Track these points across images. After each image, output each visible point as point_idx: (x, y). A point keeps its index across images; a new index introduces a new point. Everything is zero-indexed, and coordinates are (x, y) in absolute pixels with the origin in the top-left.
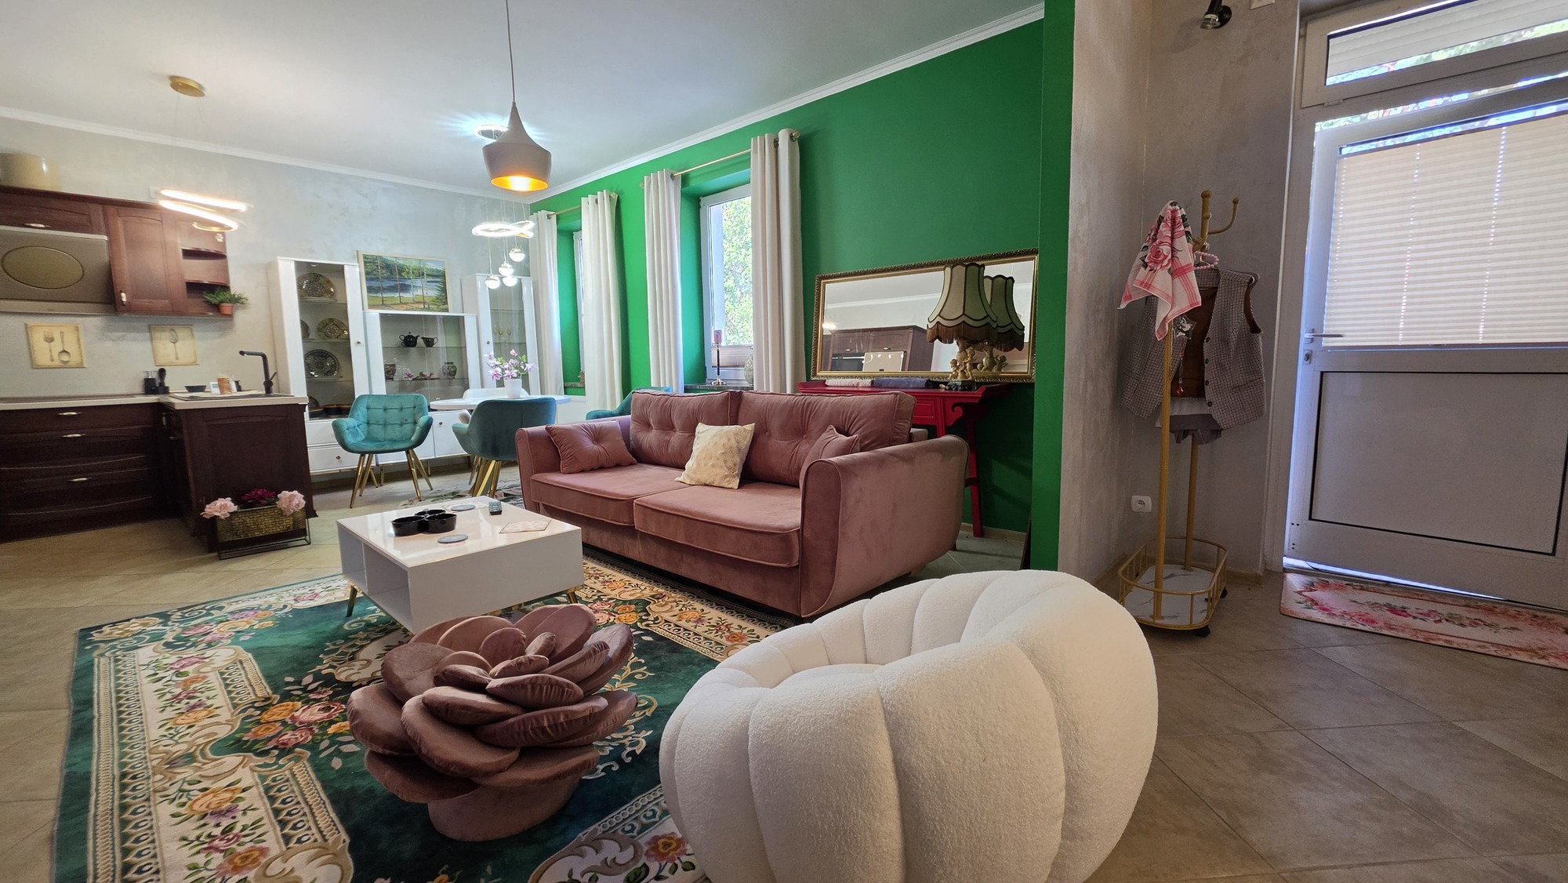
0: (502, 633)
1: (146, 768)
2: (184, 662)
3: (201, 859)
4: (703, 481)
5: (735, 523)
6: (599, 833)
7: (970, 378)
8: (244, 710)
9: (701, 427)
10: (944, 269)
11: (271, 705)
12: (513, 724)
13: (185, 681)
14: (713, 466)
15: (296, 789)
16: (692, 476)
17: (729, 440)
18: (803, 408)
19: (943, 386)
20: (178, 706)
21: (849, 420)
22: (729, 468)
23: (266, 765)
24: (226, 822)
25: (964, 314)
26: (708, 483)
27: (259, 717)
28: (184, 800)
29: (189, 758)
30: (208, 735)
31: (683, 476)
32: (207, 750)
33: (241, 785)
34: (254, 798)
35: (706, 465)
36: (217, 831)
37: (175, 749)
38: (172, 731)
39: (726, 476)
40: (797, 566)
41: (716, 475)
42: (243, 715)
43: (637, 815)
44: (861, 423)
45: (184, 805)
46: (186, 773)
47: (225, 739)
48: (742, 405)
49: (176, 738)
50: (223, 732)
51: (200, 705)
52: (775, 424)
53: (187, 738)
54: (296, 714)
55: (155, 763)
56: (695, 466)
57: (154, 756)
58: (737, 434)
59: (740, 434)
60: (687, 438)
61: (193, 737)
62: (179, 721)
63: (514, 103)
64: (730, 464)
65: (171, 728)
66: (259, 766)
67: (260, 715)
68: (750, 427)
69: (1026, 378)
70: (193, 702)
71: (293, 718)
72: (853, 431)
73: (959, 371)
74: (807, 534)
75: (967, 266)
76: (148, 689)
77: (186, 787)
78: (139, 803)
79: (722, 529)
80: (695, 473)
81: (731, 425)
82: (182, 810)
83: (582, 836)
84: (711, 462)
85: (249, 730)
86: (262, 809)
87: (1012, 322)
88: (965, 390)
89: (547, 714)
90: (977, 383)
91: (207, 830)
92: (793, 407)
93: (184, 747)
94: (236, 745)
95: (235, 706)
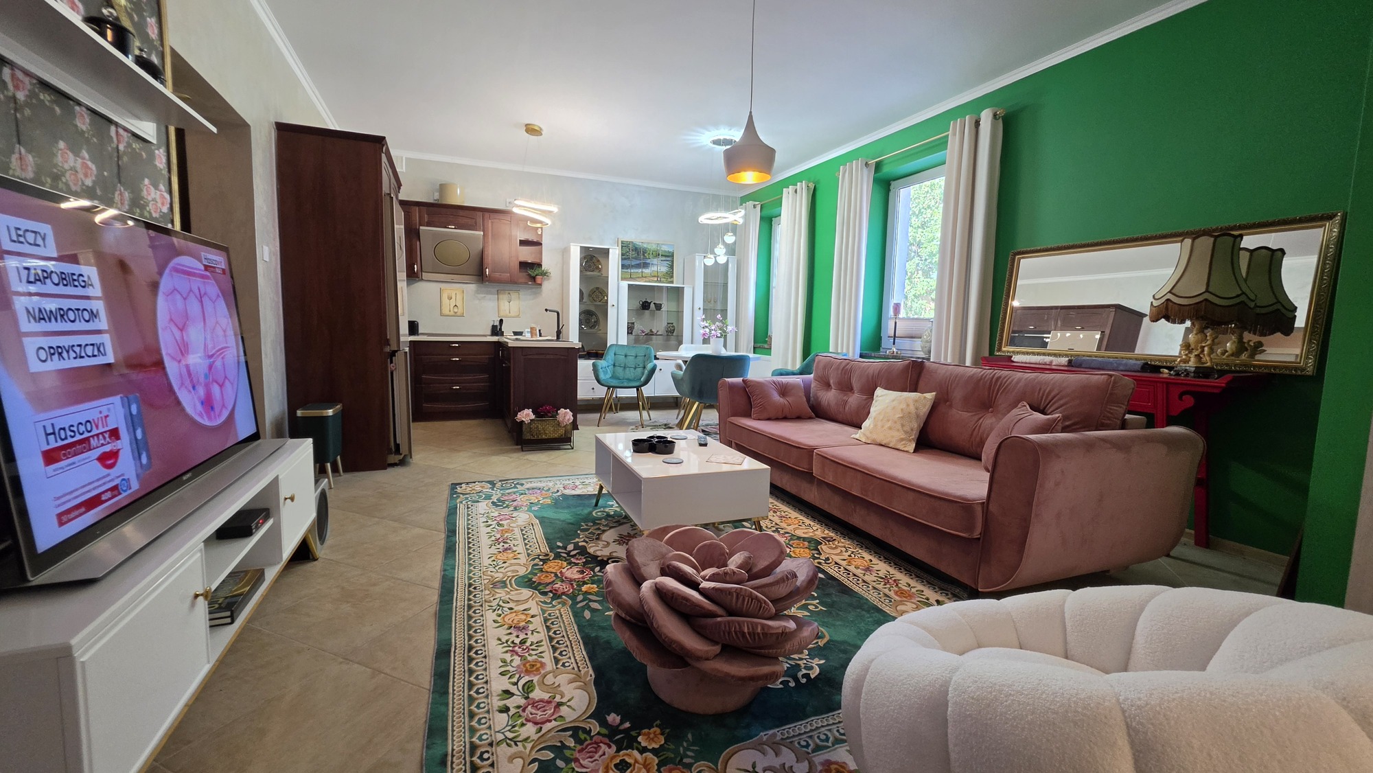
0: (711, 545)
1: (481, 584)
2: (502, 517)
3: (508, 657)
4: (878, 441)
5: (913, 485)
6: (778, 738)
7: (1209, 364)
8: (534, 559)
9: (879, 392)
10: (1182, 241)
11: (548, 559)
12: (720, 622)
13: (502, 530)
14: (890, 428)
15: (562, 626)
16: (869, 435)
17: (908, 405)
18: (991, 381)
19: (1166, 371)
20: (498, 546)
21: (1047, 397)
22: (906, 432)
23: (545, 603)
24: (522, 636)
25: (1207, 291)
26: (883, 444)
27: (542, 567)
28: (500, 612)
29: (503, 584)
30: (513, 571)
31: (858, 434)
32: (513, 582)
33: (531, 612)
34: (537, 623)
35: (883, 427)
36: (517, 641)
37: (496, 575)
38: (495, 563)
39: (902, 440)
40: (979, 539)
41: (893, 437)
42: (533, 563)
43: (810, 734)
44: (1061, 402)
45: (500, 615)
46: (501, 593)
47: (523, 577)
48: (923, 374)
49: (497, 568)
50: (522, 571)
51: (509, 549)
52: (958, 395)
53: (502, 570)
54: (564, 571)
55: (486, 581)
56: (872, 426)
57: (485, 577)
58: (916, 401)
59: (920, 401)
60: (866, 400)
61: (506, 570)
62: (498, 557)
63: (751, 112)
64: (907, 428)
65: (494, 560)
66: (541, 602)
67: (542, 565)
68: (930, 396)
69: (1296, 369)
70: (506, 546)
71: (561, 572)
72: (1051, 410)
73: (1192, 356)
74: (993, 508)
75: (1216, 237)
76: (484, 530)
77: (501, 603)
78: (477, 606)
79: (899, 488)
80: (871, 433)
81: (909, 392)
82: (499, 619)
83: (764, 735)
84: (889, 424)
85: (536, 574)
86: (542, 634)
87: (1279, 302)
88: (1199, 377)
89: (747, 622)
90: (1218, 371)
91: (512, 638)
92: (981, 379)
93: (501, 575)
94: (528, 582)
95: (529, 555)
